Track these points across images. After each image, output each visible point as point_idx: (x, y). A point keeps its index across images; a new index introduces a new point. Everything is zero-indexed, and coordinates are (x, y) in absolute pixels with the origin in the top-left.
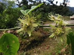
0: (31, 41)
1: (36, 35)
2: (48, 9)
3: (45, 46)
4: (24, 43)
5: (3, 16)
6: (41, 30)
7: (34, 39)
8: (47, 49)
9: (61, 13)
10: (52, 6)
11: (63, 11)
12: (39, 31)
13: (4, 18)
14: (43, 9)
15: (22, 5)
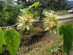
0: (31, 37)
1: (36, 30)
2: (47, 5)
3: (45, 40)
4: (26, 38)
5: (4, 14)
6: (41, 26)
7: (35, 35)
8: (48, 43)
9: (60, 7)
10: (50, 1)
11: (61, 5)
12: (39, 26)
13: (4, 16)
14: (41, 5)
15: (20, 2)
